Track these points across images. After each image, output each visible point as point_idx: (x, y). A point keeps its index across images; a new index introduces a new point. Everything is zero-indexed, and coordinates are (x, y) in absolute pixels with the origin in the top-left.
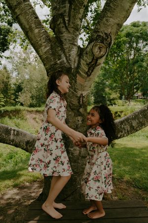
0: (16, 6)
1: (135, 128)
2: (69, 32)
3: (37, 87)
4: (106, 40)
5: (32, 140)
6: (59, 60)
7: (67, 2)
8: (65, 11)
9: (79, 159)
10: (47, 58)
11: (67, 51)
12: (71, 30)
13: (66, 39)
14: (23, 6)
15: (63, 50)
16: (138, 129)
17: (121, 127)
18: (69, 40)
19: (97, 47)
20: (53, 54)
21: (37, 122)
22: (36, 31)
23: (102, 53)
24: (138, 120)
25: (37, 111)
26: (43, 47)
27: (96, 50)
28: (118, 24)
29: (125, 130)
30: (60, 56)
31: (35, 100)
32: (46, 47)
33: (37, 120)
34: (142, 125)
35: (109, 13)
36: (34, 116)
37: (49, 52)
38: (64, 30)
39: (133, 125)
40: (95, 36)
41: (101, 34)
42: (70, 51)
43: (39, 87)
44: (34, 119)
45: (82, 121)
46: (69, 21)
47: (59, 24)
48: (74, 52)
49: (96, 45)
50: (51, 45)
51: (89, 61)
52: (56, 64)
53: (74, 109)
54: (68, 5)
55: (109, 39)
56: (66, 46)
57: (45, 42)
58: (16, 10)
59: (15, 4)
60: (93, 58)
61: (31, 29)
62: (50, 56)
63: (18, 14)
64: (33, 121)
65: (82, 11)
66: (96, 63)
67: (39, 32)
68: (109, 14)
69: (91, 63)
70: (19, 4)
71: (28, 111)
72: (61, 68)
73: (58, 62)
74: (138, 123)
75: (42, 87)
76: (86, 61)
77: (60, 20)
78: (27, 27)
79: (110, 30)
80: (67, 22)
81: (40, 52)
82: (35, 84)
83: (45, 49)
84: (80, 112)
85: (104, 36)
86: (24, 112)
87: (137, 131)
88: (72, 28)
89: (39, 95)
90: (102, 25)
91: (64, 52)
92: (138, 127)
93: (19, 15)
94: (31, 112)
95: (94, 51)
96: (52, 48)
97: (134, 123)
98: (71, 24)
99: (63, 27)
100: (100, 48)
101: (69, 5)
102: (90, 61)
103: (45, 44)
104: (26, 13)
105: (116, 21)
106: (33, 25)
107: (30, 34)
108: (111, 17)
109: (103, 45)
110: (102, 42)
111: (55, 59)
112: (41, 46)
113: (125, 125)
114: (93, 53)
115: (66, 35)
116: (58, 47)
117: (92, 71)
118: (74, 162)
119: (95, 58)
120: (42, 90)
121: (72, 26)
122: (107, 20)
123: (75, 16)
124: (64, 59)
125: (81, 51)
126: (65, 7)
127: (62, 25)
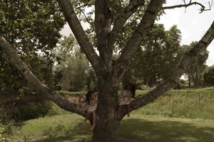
2: (108, 54)
3: (75, 75)
13: (106, 57)
26: (95, 62)
31: (72, 85)
38: (105, 53)
46: (108, 48)
47: (103, 50)
48: (110, 63)
50: (99, 61)
60: (120, 69)
61: (89, 53)
66: (122, 71)
69: (119, 72)
71: (69, 94)
75: (79, 75)
86: (67, 95)
89: (77, 82)
91: (105, 64)
100: (123, 65)
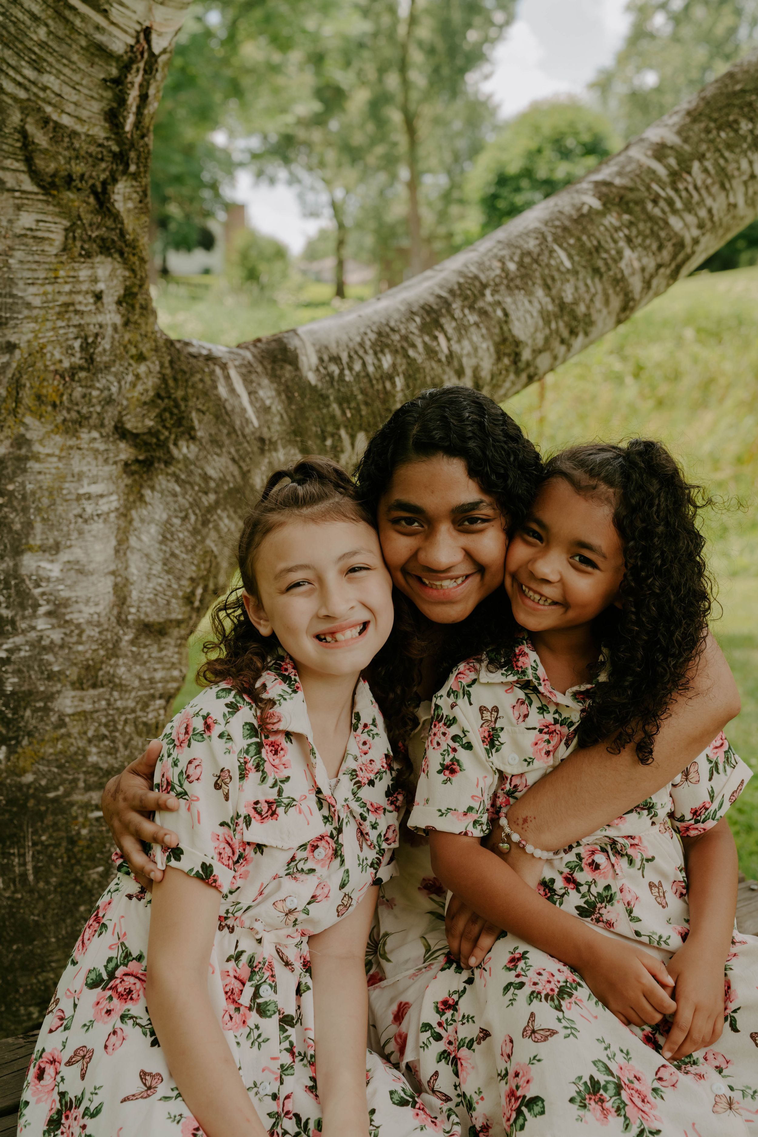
1: (526, 355)
9: (114, 652)
16: (543, 361)
17: (431, 353)
24: (547, 287)
29: (460, 373)
34: (570, 330)
39: (517, 330)
45: (119, 303)
53: (69, 179)
74: (546, 318)
84: (116, 217)
92: (547, 346)
113: (462, 329)
118: (79, 685)
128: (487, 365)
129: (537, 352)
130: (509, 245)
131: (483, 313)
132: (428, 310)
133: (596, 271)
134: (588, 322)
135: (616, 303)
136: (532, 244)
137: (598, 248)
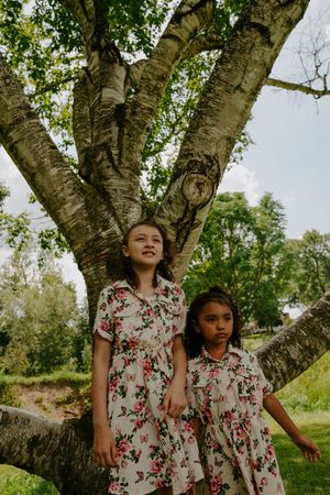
0: (11, 125)
1: (298, 363)
2: (122, 176)
3: (42, 333)
4: (210, 168)
5: (46, 433)
6: (104, 229)
7: (114, 124)
8: (111, 139)
10: (77, 227)
11: (119, 212)
12: (126, 173)
13: (116, 190)
14: (26, 125)
15: (111, 209)
16: (305, 364)
18: (124, 192)
19: (193, 185)
20: (92, 218)
21: (45, 409)
22: (54, 171)
23: (204, 195)
24: (300, 343)
25: (44, 384)
26: (69, 205)
27: (191, 190)
28: (229, 139)
29: (276, 372)
30: (107, 221)
31: (36, 362)
32: (74, 204)
33: (45, 403)
34: (311, 354)
35: (208, 118)
36: (37, 394)
37: (81, 214)
38: (110, 172)
39: (293, 356)
40: (186, 164)
41: (197, 158)
42: (126, 213)
43: (46, 332)
44: (39, 402)
46: (120, 155)
47: (101, 162)
48: (135, 214)
49: (190, 180)
50: (86, 201)
51: (176, 217)
52: (98, 238)
54: (115, 129)
55: (215, 167)
56: (118, 202)
57: (72, 194)
58: (11, 134)
59: (10, 121)
60: (187, 206)
61: (42, 168)
62: (84, 223)
63: (15, 139)
64: (36, 407)
65: (144, 138)
66: (193, 219)
67: (59, 174)
68: (208, 120)
69: (181, 220)
70: (19, 121)
71: (23, 385)
72: (111, 245)
73: (104, 234)
74: (300, 350)
75: (53, 331)
76: (170, 219)
77: (102, 154)
78: (34, 164)
79: (214, 150)
80: (116, 158)
81: (62, 216)
82: (37, 327)
83: (73, 208)
85: (205, 161)
86: (14, 388)
87: (302, 371)
88: (127, 168)
89: (47, 350)
90: (196, 141)
91: (114, 215)
92: (304, 360)
93: (16, 142)
94: (30, 387)
95: (186, 192)
96: (87, 207)
97: (294, 352)
98: (123, 160)
99: (108, 167)
100: (198, 185)
101: (117, 129)
102: (180, 215)
103: (73, 197)
104: (31, 137)
105: (225, 132)
106: (47, 161)
107: (39, 178)
108: (213, 125)
109: (206, 178)
110: (203, 172)
111: (95, 228)
112: (63, 202)
113: (275, 359)
114: (184, 197)
115: (115, 183)
116: (101, 204)
117: (186, 239)
119: (191, 208)
120: (52, 337)
121: (127, 164)
122: (206, 132)
123: (131, 146)
124: (116, 228)
125: (148, 214)
126: (110, 132)
127: (106, 163)
128: (285, 368)
129: (301, 362)
130: (288, 331)
131: (280, 353)
132: (264, 353)
133: (315, 335)
134: (316, 351)
135: (324, 343)
136: (294, 330)
137: (314, 328)
